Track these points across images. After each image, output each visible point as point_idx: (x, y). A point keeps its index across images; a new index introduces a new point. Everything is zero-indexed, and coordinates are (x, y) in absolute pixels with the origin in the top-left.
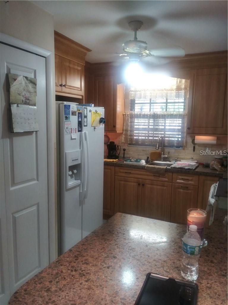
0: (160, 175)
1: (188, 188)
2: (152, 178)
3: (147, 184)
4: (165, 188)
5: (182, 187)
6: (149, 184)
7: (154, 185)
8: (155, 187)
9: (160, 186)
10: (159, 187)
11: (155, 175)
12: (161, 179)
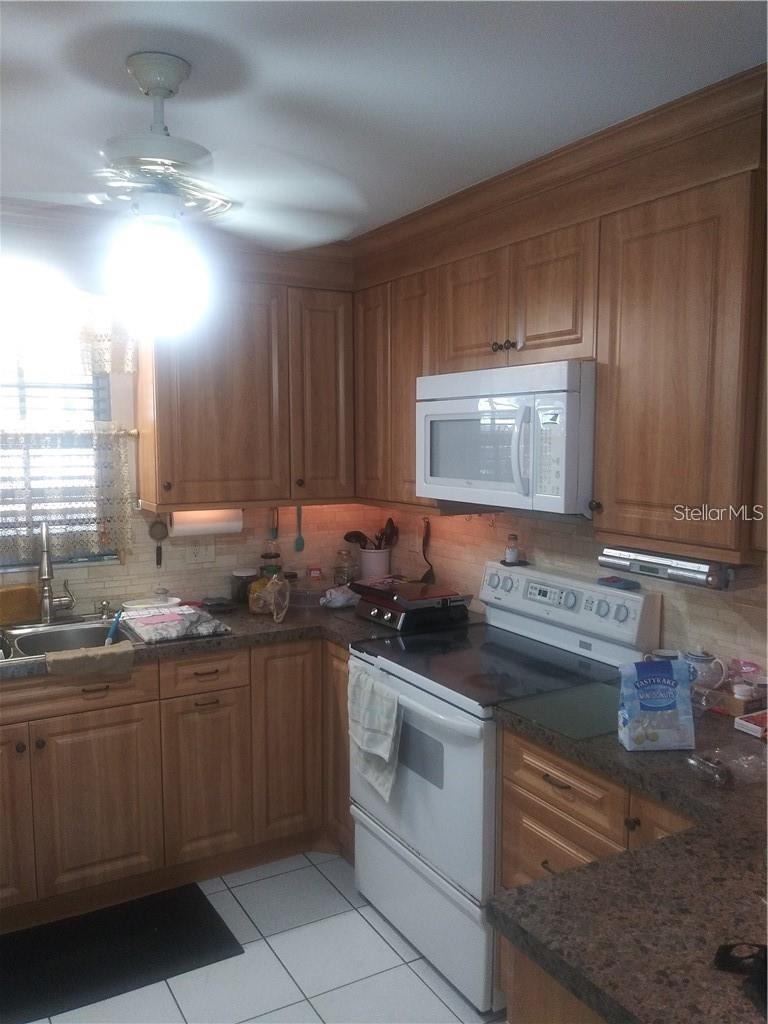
0: (110, 685)
1: (217, 701)
2: (78, 703)
3: (53, 735)
4: (134, 726)
5: (197, 705)
6: (63, 733)
7: (86, 729)
8: (91, 735)
9: (111, 725)
10: (108, 732)
11: (87, 687)
12: (112, 697)
